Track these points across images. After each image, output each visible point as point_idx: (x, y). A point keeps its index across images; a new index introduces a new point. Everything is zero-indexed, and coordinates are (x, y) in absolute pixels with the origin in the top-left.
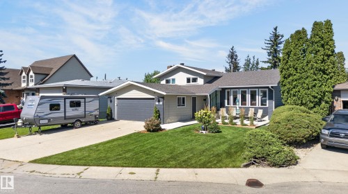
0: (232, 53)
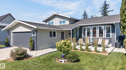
0: (85, 13)
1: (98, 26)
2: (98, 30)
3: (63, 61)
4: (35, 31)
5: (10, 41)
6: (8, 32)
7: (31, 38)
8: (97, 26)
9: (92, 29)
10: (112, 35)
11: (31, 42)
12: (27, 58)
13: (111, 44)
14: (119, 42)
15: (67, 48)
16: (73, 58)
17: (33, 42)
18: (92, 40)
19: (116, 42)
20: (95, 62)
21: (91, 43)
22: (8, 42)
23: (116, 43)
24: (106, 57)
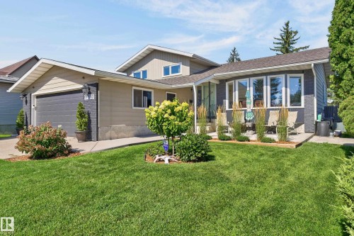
0: (234, 55)
1: (269, 77)
2: (269, 87)
3: (166, 158)
4: (92, 85)
5: (28, 120)
6: (25, 95)
7: (80, 105)
8: (264, 78)
9: (252, 84)
10: (305, 100)
11: (81, 115)
12: (66, 155)
13: (303, 126)
14: (324, 119)
15: (176, 122)
16: (194, 150)
17: (86, 116)
18: (251, 114)
19: (316, 118)
20: (257, 160)
21: (249, 121)
22: (23, 122)
23: (317, 122)
24: (289, 151)
